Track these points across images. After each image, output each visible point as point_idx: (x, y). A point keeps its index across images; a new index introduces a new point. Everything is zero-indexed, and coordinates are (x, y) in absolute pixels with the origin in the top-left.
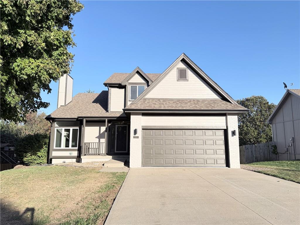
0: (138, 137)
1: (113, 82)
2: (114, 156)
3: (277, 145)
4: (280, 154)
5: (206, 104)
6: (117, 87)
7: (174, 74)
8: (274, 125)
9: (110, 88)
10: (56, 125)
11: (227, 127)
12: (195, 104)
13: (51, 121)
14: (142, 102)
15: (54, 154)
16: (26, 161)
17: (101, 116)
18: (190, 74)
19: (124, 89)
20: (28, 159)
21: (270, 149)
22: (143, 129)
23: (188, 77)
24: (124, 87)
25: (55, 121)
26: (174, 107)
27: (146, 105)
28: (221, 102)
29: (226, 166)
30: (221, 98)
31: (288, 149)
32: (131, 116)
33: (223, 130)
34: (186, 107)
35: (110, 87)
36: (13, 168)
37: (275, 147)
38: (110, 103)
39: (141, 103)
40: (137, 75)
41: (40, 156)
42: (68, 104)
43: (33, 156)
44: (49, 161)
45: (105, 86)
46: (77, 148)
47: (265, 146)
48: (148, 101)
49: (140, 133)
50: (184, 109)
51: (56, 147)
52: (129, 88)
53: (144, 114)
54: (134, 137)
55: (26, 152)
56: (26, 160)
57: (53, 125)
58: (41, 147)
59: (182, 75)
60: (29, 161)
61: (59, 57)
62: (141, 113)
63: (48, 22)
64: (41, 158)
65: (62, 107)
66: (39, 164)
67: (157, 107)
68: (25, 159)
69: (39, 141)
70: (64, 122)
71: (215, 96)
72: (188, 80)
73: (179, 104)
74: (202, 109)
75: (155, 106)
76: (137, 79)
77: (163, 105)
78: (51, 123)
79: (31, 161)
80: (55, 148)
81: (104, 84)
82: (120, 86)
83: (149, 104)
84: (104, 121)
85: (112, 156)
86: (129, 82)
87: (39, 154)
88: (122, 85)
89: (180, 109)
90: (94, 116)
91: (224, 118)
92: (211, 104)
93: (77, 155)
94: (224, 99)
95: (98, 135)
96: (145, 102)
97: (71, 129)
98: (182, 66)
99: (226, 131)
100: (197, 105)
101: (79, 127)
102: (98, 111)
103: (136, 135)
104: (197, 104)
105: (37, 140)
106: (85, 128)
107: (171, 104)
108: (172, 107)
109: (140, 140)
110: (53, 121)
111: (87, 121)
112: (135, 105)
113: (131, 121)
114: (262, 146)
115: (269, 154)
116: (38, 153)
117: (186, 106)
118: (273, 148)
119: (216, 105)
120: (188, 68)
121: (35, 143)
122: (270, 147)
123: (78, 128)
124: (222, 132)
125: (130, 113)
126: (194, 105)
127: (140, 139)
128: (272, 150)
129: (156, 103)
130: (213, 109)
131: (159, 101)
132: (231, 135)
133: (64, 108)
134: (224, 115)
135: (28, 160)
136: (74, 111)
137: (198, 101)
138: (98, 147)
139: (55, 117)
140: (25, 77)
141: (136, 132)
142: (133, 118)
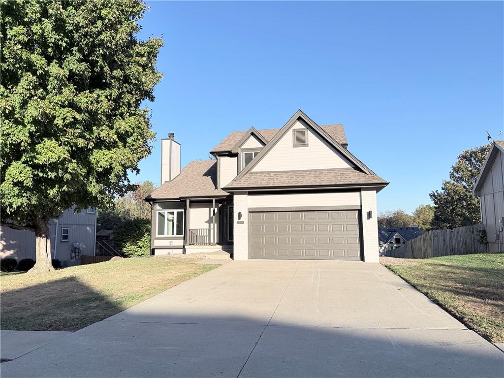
0: (242, 223)
1: (222, 150)
2: (224, 246)
3: (486, 229)
4: (490, 244)
5: (331, 177)
6: (228, 156)
7: (289, 136)
8: (483, 197)
9: (218, 158)
10: (157, 207)
11: (361, 206)
12: (315, 178)
13: (152, 203)
14: (248, 178)
15: (157, 243)
16: (126, 252)
17: (207, 195)
19: (236, 158)
20: (128, 249)
21: (475, 235)
22: (249, 212)
23: (308, 141)
24: (236, 155)
25: (156, 203)
26: (286, 183)
27: (252, 182)
28: (353, 172)
29: (361, 260)
30: (354, 167)
31: (498, 235)
32: (235, 196)
33: (357, 211)
35: (219, 156)
36: (109, 260)
37: (484, 232)
38: (220, 178)
40: (252, 138)
41: (141, 246)
42: (175, 178)
43: (133, 246)
44: (153, 253)
45: (213, 155)
46: (183, 236)
47: (466, 231)
48: (255, 176)
49: (245, 218)
50: (299, 184)
51: (159, 234)
52: (242, 156)
53: (250, 193)
54: (238, 223)
55: (125, 242)
57: (154, 208)
58: (141, 235)
61: (134, 143)
62: (246, 191)
63: (121, 109)
64: (143, 248)
65: (166, 184)
66: (140, 256)
67: (264, 184)
68: (124, 250)
69: (139, 229)
70: (168, 204)
71: (345, 165)
72: (307, 145)
73: (294, 178)
74: (323, 184)
75: (263, 182)
76: (252, 143)
77: (273, 181)
78: (152, 205)
79: (131, 252)
80: (157, 236)
81: (210, 153)
82: (231, 154)
83: (255, 180)
84: (212, 201)
85: (222, 247)
86: (242, 147)
87: (140, 243)
88: (231, 153)
89: (294, 184)
90: (199, 195)
91: (358, 194)
92: (337, 177)
94: (357, 168)
95: (207, 219)
96: (252, 178)
97: (175, 211)
98: (299, 126)
99: (360, 212)
100: (317, 180)
102: (206, 189)
103: (241, 220)
104: (318, 177)
105: (137, 227)
106: (190, 211)
107: (283, 179)
108: (284, 183)
109: (245, 226)
110: (154, 203)
111: (191, 202)
112: (238, 182)
113: (234, 202)
114: (462, 232)
115: (474, 245)
116: (138, 242)
117: (303, 180)
118: (481, 235)
119: (343, 178)
120: (307, 128)
121: (135, 230)
122: (475, 233)
123: (183, 211)
124: (356, 213)
125: (233, 192)
126: (313, 179)
127: (246, 225)
128: (479, 238)
129: (265, 178)
130: (338, 183)
131: (268, 176)
132: (366, 218)
133: (168, 185)
134: (358, 190)
135: (128, 251)
136: (179, 188)
137: (321, 171)
138: (207, 235)
139: (155, 198)
140: (101, 169)
141: (240, 216)
142: (237, 198)
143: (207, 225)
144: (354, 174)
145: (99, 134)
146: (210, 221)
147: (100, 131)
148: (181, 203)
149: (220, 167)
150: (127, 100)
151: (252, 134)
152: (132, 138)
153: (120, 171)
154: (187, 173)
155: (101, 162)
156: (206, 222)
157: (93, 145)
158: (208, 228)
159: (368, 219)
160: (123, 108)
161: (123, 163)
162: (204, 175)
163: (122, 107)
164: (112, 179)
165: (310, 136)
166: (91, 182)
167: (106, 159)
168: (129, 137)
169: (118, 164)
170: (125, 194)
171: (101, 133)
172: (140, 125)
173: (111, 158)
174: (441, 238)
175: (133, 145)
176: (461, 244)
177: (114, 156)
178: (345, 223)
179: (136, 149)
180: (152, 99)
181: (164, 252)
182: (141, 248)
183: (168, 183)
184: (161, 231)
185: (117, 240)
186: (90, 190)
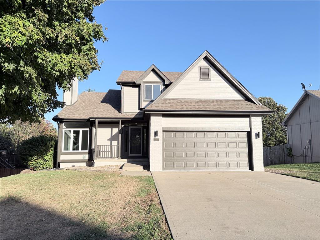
0: (158, 140)
1: (127, 81)
2: (129, 160)
3: (292, 147)
4: (295, 157)
5: (230, 105)
6: (131, 86)
8: (290, 127)
9: (123, 87)
10: (63, 126)
11: (251, 129)
12: (218, 105)
15: (62, 157)
16: (31, 166)
17: (114, 116)
18: (213, 73)
19: (138, 88)
20: (33, 163)
21: (285, 152)
22: (163, 131)
23: (211, 76)
24: (139, 86)
25: (63, 122)
26: (196, 108)
27: (167, 106)
28: (245, 102)
30: (245, 98)
31: (304, 151)
32: (151, 117)
33: (247, 132)
34: (209, 108)
35: (123, 85)
36: (20, 173)
37: (290, 149)
38: (123, 103)
39: (162, 103)
40: (152, 74)
41: (47, 160)
42: (74, 103)
43: (39, 160)
45: (118, 85)
46: (87, 151)
47: (280, 149)
48: (169, 102)
51: (64, 150)
52: (143, 87)
53: (164, 115)
54: (155, 140)
55: (32, 156)
56: (31, 164)
58: (47, 151)
59: (204, 74)
60: (35, 165)
61: (88, 52)
62: (162, 113)
64: (47, 162)
65: (68, 107)
66: (45, 168)
67: (179, 108)
71: (238, 97)
72: (210, 80)
73: (202, 104)
75: (177, 106)
76: (152, 77)
78: (59, 124)
79: (36, 165)
81: (117, 82)
82: (134, 85)
83: (170, 105)
85: (127, 160)
86: (144, 80)
87: (46, 157)
88: (136, 84)
90: (107, 117)
91: (248, 119)
92: (235, 105)
93: (88, 158)
94: (248, 99)
95: (109, 137)
96: (166, 103)
97: (81, 130)
100: (220, 106)
101: (90, 129)
102: (109, 112)
103: (157, 137)
104: (220, 105)
105: (43, 143)
106: (98, 130)
107: (193, 105)
109: (160, 143)
110: (60, 122)
111: (99, 123)
112: (156, 105)
113: (151, 122)
114: (277, 149)
115: (284, 157)
116: (44, 157)
117: (209, 106)
118: (288, 151)
119: (240, 106)
120: (210, 66)
121: (41, 146)
122: (285, 150)
123: (88, 130)
125: (150, 113)
127: (161, 141)
128: (287, 153)
129: (178, 103)
131: (180, 102)
132: (255, 138)
134: (248, 116)
135: (33, 164)
136: (82, 111)
137: (221, 100)
139: (62, 118)
141: (156, 134)
142: (153, 119)
143: (109, 142)
149: (124, 95)
151: (153, 70)
154: (83, 100)
156: (108, 140)
158: (110, 144)
159: (256, 138)
178: (238, 142)
181: (69, 165)
184: (66, 148)
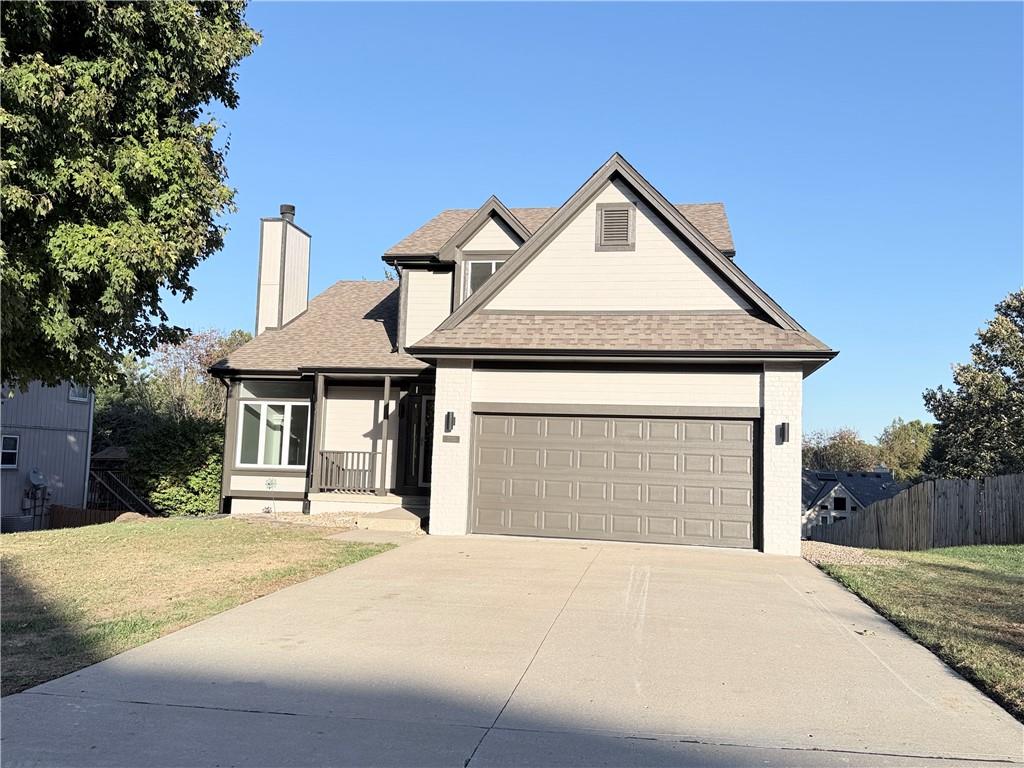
0: (456, 439)
1: (415, 252)
2: (408, 499)
5: (688, 332)
6: (429, 268)
7: (587, 222)
9: (404, 272)
10: (242, 391)
11: (762, 410)
12: (648, 332)
13: (227, 380)
14: (473, 326)
15: (237, 483)
16: (158, 503)
17: (371, 365)
19: (451, 274)
20: (162, 496)
22: (475, 413)
23: (634, 237)
24: (448, 267)
25: (240, 380)
26: (572, 342)
27: (483, 336)
28: (745, 321)
29: (755, 548)
30: (750, 307)
32: (439, 371)
33: (752, 423)
34: (613, 342)
35: (406, 267)
36: (112, 519)
38: (405, 322)
39: (470, 326)
40: (492, 224)
41: (196, 489)
42: (288, 324)
43: (175, 489)
44: (226, 507)
45: (390, 264)
46: (304, 467)
48: (495, 322)
49: (462, 427)
50: (607, 347)
51: (242, 461)
52: (465, 269)
53: (479, 365)
54: (446, 439)
55: (157, 477)
56: (156, 501)
57: (233, 393)
58: (200, 462)
59: (613, 231)
60: (166, 503)
61: (172, 211)
62: (470, 360)
64: (202, 495)
65: (269, 334)
66: (192, 513)
67: (517, 342)
68: (155, 496)
69: (193, 445)
70: (270, 384)
71: (726, 302)
72: (632, 248)
73: (595, 331)
74: (668, 348)
75: (513, 336)
76: (492, 238)
77: (538, 336)
78: (228, 386)
79: (170, 503)
80: (239, 465)
81: (384, 258)
82: (437, 265)
83: (493, 331)
84: (381, 383)
86: (468, 247)
87: (194, 482)
88: (439, 261)
89: (593, 347)
90: (350, 366)
91: (755, 378)
92: (704, 332)
93: (306, 489)
94: (757, 312)
95: (370, 427)
96: (484, 326)
97: (288, 405)
98: (613, 195)
99: (758, 424)
100: (652, 336)
101: (311, 401)
102: (371, 350)
103: (452, 433)
104: (654, 331)
106: (323, 404)
107: (566, 332)
108: (567, 341)
109: (462, 450)
110: (233, 380)
111: (329, 382)
112: (449, 333)
113: (437, 385)
116: (189, 480)
117: (616, 337)
119: (721, 336)
120: (635, 204)
123: (309, 404)
124: (749, 427)
125: (435, 360)
126: (644, 336)
127: (464, 446)
129: (520, 326)
130: (707, 348)
131: (528, 322)
132: (774, 440)
133: (274, 337)
134: (757, 368)
135: (164, 500)
136: (302, 346)
137: (664, 315)
138: (367, 468)
139: (237, 367)
140: (75, 276)
141: (450, 421)
142: (443, 375)
143: (369, 441)
144: (748, 326)
145: (71, 179)
146: (375, 434)
147: (75, 170)
148: (302, 385)
149: (406, 297)
150: (154, 95)
151: (494, 214)
152: (165, 197)
153: (126, 281)
154: (324, 311)
155: (75, 256)
156: (365, 436)
157: (51, 207)
158: (370, 450)
159: (777, 444)
160: (144, 117)
161: (134, 261)
162: (368, 316)
163: (140, 112)
164: (106, 304)
165: (641, 223)
166: (52, 312)
167: (90, 248)
168: (158, 193)
169: (121, 264)
170: (151, 350)
171: (76, 176)
172: (186, 162)
173: (104, 246)
174: (954, 501)
175: (168, 217)
176: (1004, 518)
177: (113, 242)
178: (717, 453)
179: (175, 228)
180: (231, 100)
181: (256, 507)
182: (197, 493)
183: (273, 332)
184: (250, 454)
185: (137, 473)
186: (48, 330)
